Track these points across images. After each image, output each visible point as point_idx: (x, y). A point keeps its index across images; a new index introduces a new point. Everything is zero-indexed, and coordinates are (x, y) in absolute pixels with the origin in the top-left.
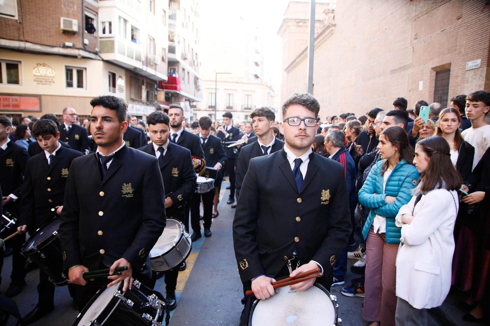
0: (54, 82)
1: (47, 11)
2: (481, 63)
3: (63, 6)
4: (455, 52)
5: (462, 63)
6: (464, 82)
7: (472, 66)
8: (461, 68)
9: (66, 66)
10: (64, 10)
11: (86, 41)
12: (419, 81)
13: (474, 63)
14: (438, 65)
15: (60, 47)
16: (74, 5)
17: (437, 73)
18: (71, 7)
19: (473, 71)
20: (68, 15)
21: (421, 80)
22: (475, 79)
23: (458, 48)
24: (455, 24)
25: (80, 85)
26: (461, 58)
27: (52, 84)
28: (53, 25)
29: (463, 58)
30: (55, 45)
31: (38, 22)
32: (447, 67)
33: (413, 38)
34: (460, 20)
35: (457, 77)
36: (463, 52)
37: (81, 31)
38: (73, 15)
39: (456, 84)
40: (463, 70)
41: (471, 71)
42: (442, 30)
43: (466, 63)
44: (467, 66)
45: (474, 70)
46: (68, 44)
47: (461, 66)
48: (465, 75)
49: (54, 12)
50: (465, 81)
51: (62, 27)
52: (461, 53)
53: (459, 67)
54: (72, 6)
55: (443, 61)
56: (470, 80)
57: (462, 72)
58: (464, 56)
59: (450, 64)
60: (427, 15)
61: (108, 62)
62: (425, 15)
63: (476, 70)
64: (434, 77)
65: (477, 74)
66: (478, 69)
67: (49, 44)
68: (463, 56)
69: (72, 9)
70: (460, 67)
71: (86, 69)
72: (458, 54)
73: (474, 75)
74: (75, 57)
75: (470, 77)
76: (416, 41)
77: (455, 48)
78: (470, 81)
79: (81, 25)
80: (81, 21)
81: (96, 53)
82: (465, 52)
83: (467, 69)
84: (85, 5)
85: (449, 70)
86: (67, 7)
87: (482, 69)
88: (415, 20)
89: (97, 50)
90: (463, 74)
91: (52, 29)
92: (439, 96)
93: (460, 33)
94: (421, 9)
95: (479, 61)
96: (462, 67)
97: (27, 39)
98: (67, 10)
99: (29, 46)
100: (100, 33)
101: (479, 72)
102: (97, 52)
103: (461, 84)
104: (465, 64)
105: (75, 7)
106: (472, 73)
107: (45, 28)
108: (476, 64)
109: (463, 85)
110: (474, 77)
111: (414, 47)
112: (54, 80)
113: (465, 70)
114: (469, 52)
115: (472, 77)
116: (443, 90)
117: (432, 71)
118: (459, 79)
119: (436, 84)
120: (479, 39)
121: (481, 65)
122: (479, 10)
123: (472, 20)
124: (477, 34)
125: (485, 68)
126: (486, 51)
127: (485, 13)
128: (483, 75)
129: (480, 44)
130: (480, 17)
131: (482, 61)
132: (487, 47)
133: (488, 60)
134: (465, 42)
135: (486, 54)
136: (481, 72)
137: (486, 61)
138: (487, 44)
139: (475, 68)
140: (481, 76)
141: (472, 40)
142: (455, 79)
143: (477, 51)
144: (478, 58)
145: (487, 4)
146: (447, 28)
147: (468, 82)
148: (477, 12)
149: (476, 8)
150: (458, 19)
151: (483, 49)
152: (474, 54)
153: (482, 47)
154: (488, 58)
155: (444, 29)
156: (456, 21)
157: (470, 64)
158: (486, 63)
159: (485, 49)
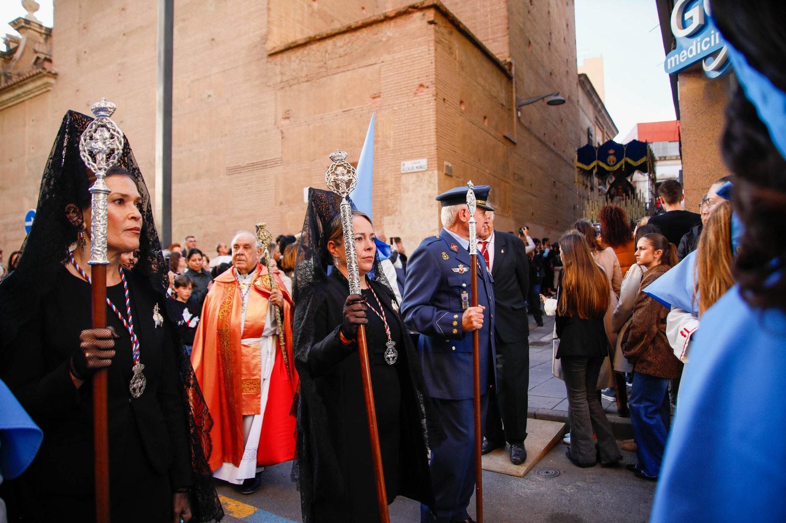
2: (428, 164)
4: (376, 146)
5: (393, 162)
6: (400, 190)
7: (413, 168)
8: (391, 170)
12: (302, 187)
13: (414, 163)
19: (414, 175)
21: (307, 186)
22: (420, 186)
23: (379, 139)
24: (369, 104)
26: (389, 154)
29: (392, 154)
33: (280, 116)
34: (378, 99)
35: (383, 182)
36: (392, 146)
39: (384, 193)
40: (395, 173)
41: (410, 174)
42: (344, 110)
43: (400, 162)
44: (402, 167)
45: (417, 174)
47: (392, 166)
48: (400, 180)
50: (402, 190)
52: (388, 147)
53: (385, 168)
56: (411, 188)
57: (393, 176)
60: (309, 83)
62: (305, 84)
63: (420, 174)
65: (422, 180)
66: (424, 172)
68: (394, 151)
70: (390, 168)
72: (382, 149)
73: (417, 181)
75: (410, 183)
76: (287, 121)
78: (411, 190)
82: (395, 147)
83: (403, 172)
87: (430, 172)
88: (282, 88)
90: (397, 178)
93: (382, 118)
94: (294, 73)
95: (423, 162)
96: (393, 168)
101: (426, 177)
103: (394, 194)
104: (399, 164)
106: (413, 179)
108: (418, 165)
109: (398, 194)
110: (417, 183)
111: (284, 131)
113: (398, 173)
114: (404, 147)
115: (414, 183)
118: (389, 187)
120: (418, 130)
121: (428, 167)
122: (411, 92)
123: (401, 103)
124: (414, 124)
125: (436, 172)
126: (433, 148)
127: (421, 97)
128: (433, 181)
129: (420, 137)
130: (413, 100)
131: (428, 161)
132: (433, 143)
133: (438, 161)
134: (392, 133)
135: (434, 152)
136: (430, 177)
137: (436, 162)
138: (433, 139)
139: (417, 170)
140: (430, 182)
141: (405, 131)
142: (382, 185)
143: (417, 146)
144: (421, 156)
145: (421, 86)
146: (355, 108)
147: (407, 191)
148: (407, 93)
149: (405, 87)
150: (374, 98)
151: (428, 145)
152: (412, 151)
153: (425, 142)
154: (438, 158)
155: (349, 109)
156: (371, 99)
157: (408, 165)
158: (436, 165)
159: (431, 145)
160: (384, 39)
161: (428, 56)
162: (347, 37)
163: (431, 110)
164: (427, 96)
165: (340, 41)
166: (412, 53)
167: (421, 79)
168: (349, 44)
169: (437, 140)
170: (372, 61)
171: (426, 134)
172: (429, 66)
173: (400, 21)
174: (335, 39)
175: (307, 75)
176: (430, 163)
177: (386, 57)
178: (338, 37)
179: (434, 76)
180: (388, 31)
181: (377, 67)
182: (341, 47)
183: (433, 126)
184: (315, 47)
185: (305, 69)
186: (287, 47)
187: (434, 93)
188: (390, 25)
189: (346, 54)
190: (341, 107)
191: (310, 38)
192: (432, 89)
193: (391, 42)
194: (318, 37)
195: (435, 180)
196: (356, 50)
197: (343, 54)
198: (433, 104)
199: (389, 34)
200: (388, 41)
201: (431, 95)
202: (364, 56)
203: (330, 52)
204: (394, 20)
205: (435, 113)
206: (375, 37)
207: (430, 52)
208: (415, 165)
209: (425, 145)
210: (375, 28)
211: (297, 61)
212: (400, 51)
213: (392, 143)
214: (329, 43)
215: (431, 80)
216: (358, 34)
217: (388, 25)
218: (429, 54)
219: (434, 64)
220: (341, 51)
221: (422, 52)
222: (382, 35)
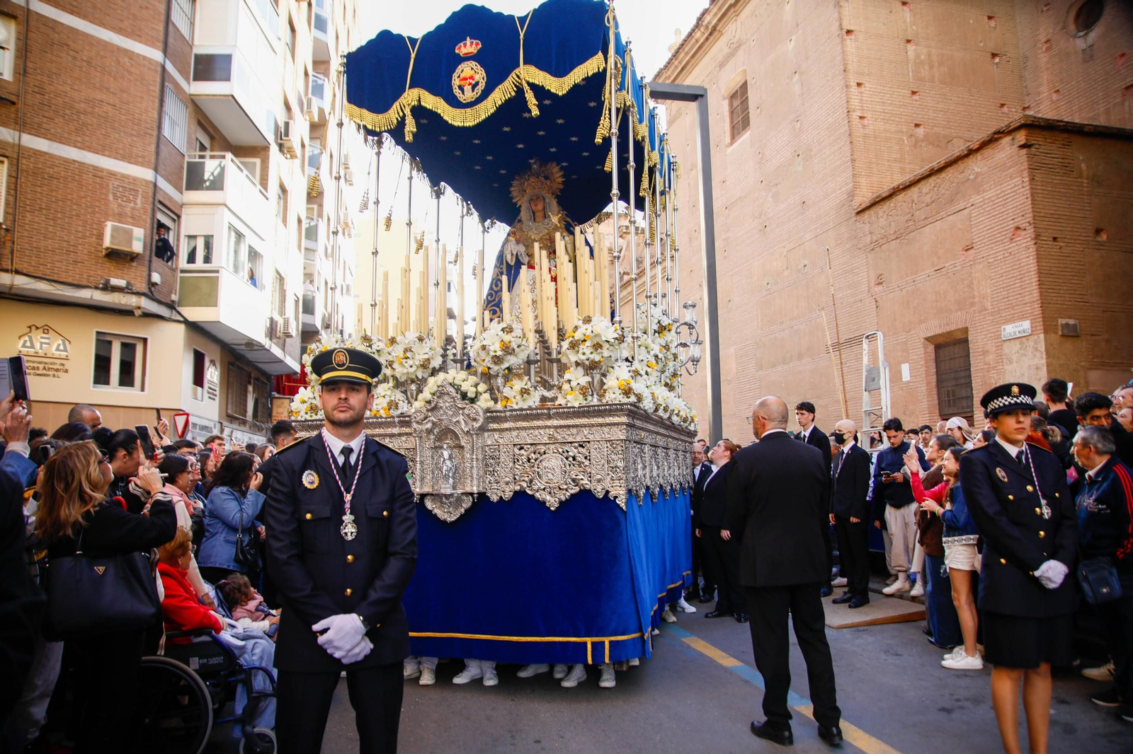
0: (66, 371)
1: (75, 207)
2: (1032, 327)
3: (111, 197)
4: (973, 308)
5: (992, 327)
6: (1002, 362)
7: (1015, 333)
8: (991, 337)
9: (98, 333)
10: (114, 206)
11: (156, 278)
12: (900, 363)
13: (1016, 327)
14: (939, 331)
15: (97, 288)
16: (136, 196)
17: (938, 347)
18: (129, 201)
19: (1017, 342)
20: (120, 217)
21: (904, 362)
22: (1025, 355)
23: (976, 300)
24: (963, 258)
25: (127, 377)
26: (987, 318)
27: (61, 374)
28: (84, 237)
29: (991, 318)
30: (84, 283)
31: (51, 229)
32: (961, 336)
33: (873, 282)
34: (971, 252)
35: (985, 353)
36: (990, 307)
37: (148, 253)
38: (133, 218)
39: (986, 367)
40: (996, 341)
41: (1013, 341)
42: (936, 268)
43: (1000, 327)
44: (1003, 333)
45: (1020, 340)
46: (115, 282)
48: (1002, 349)
49: (90, 210)
50: (1004, 361)
51: (107, 242)
52: (986, 310)
53: (985, 335)
54: (131, 197)
55: (948, 324)
56: (1015, 358)
57: (994, 344)
58: (992, 316)
59: (966, 330)
60: (898, 241)
61: (195, 328)
62: (894, 242)
63: (1024, 339)
64: (933, 355)
65: (1026, 348)
66: (1027, 337)
67: (70, 280)
68: (992, 314)
69: (132, 205)
70: (989, 335)
71: (145, 340)
72: (979, 312)
73: (1021, 349)
74: (126, 313)
75: (1013, 352)
76: (880, 287)
77: (971, 300)
78: (1015, 360)
79: (148, 241)
80: (149, 232)
81: (171, 306)
82: (994, 308)
83: (1005, 338)
84: (159, 197)
85: (966, 341)
86: (120, 201)
87: (1036, 337)
88: (873, 249)
89: (174, 297)
90: (998, 346)
91: (80, 247)
92: (948, 391)
93: (977, 274)
94: (883, 231)
95: (1026, 325)
96: (993, 334)
97: (19, 267)
98: (120, 205)
99: (21, 282)
100: (182, 262)
101: (1031, 343)
102: (173, 301)
103: (996, 366)
104: (999, 329)
105: (139, 201)
106: (1016, 346)
107: (65, 244)
108: (1020, 329)
109: (1000, 367)
110: (1021, 352)
111: (878, 299)
112: (68, 365)
113: (1000, 340)
114: (1003, 307)
115: (1018, 352)
116: (956, 379)
117: (927, 343)
118: (991, 358)
119: (937, 367)
120: (1017, 285)
121: (1032, 331)
122: (1006, 238)
123: (996, 253)
124: (1013, 277)
125: (1042, 336)
126: (1037, 305)
127: (1018, 243)
128: (1039, 348)
129: (1020, 294)
130: (1010, 248)
131: (1031, 323)
132: (1035, 299)
133: (1043, 321)
134: (989, 291)
135: (1038, 311)
136: (1036, 344)
137: (1041, 323)
138: (1036, 294)
139: (1020, 335)
140: (1036, 349)
141: (1003, 288)
142: (982, 357)
143: (1018, 305)
144: (1023, 318)
145: (1018, 228)
146: (947, 265)
147: (1011, 362)
148: (1001, 240)
149: (999, 233)
150: (967, 250)
151: (1030, 303)
152: (1013, 312)
153: (1027, 299)
154: (1043, 317)
155: (941, 267)
156: (964, 253)
157: (1010, 330)
158: (1042, 327)
159: (1034, 302)
160: (972, 177)
161: (1022, 190)
162: (932, 180)
163: (1031, 258)
164: (1025, 241)
165: (925, 187)
166: (1004, 189)
167: (1016, 220)
168: (936, 189)
169: (1041, 296)
170: (961, 206)
171: (1027, 289)
172: (1024, 203)
173: (987, 152)
174: (919, 185)
175: (896, 232)
176: (1034, 325)
177: (976, 199)
178: (923, 182)
179: (1031, 215)
180: (976, 166)
181: (966, 212)
182: (927, 194)
183: (1034, 278)
184: (900, 197)
185: (893, 224)
186: (872, 202)
187: (1033, 236)
188: (976, 159)
189: (933, 202)
190: (933, 266)
191: (894, 188)
192: (1030, 231)
193: (979, 179)
194: (901, 187)
195: (1042, 346)
196: (943, 194)
197: (929, 201)
198: (1032, 250)
199: (977, 170)
200: (976, 178)
201: (1029, 239)
202: (951, 201)
203: (916, 201)
204: (981, 152)
205: (1035, 261)
206: (960, 177)
207: (1025, 185)
208: (1017, 329)
209: (1026, 303)
210: (961, 165)
211: (885, 216)
212: (991, 189)
213: (989, 304)
214: (915, 190)
215: (1028, 220)
216: (943, 175)
217: (974, 159)
218: (1023, 187)
219: (1029, 199)
220: (927, 199)
221: (1015, 186)
222: (970, 172)
